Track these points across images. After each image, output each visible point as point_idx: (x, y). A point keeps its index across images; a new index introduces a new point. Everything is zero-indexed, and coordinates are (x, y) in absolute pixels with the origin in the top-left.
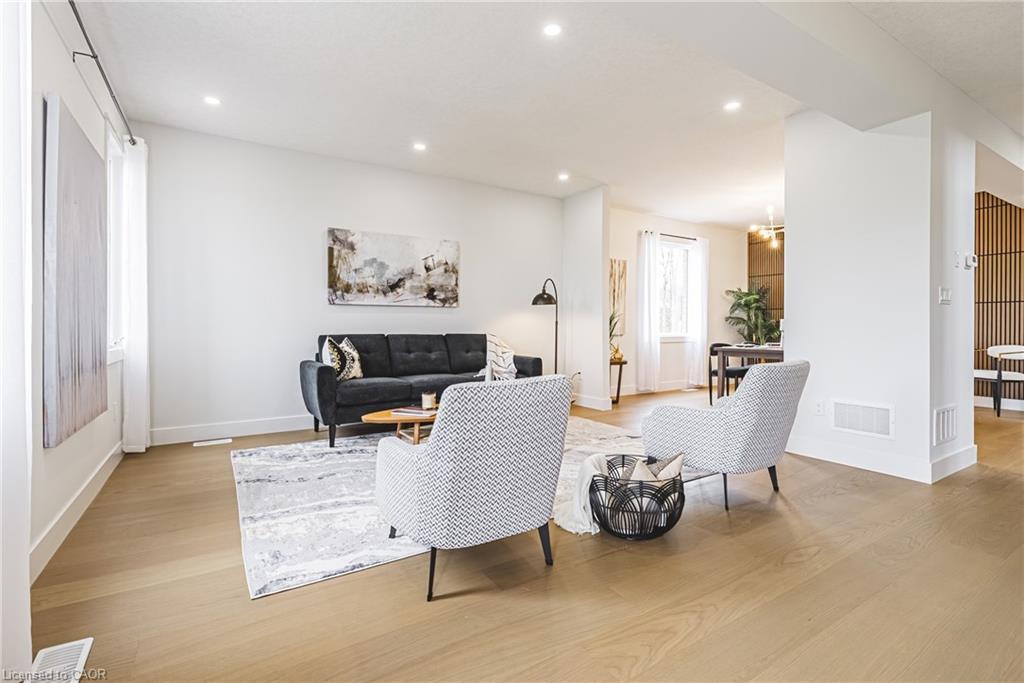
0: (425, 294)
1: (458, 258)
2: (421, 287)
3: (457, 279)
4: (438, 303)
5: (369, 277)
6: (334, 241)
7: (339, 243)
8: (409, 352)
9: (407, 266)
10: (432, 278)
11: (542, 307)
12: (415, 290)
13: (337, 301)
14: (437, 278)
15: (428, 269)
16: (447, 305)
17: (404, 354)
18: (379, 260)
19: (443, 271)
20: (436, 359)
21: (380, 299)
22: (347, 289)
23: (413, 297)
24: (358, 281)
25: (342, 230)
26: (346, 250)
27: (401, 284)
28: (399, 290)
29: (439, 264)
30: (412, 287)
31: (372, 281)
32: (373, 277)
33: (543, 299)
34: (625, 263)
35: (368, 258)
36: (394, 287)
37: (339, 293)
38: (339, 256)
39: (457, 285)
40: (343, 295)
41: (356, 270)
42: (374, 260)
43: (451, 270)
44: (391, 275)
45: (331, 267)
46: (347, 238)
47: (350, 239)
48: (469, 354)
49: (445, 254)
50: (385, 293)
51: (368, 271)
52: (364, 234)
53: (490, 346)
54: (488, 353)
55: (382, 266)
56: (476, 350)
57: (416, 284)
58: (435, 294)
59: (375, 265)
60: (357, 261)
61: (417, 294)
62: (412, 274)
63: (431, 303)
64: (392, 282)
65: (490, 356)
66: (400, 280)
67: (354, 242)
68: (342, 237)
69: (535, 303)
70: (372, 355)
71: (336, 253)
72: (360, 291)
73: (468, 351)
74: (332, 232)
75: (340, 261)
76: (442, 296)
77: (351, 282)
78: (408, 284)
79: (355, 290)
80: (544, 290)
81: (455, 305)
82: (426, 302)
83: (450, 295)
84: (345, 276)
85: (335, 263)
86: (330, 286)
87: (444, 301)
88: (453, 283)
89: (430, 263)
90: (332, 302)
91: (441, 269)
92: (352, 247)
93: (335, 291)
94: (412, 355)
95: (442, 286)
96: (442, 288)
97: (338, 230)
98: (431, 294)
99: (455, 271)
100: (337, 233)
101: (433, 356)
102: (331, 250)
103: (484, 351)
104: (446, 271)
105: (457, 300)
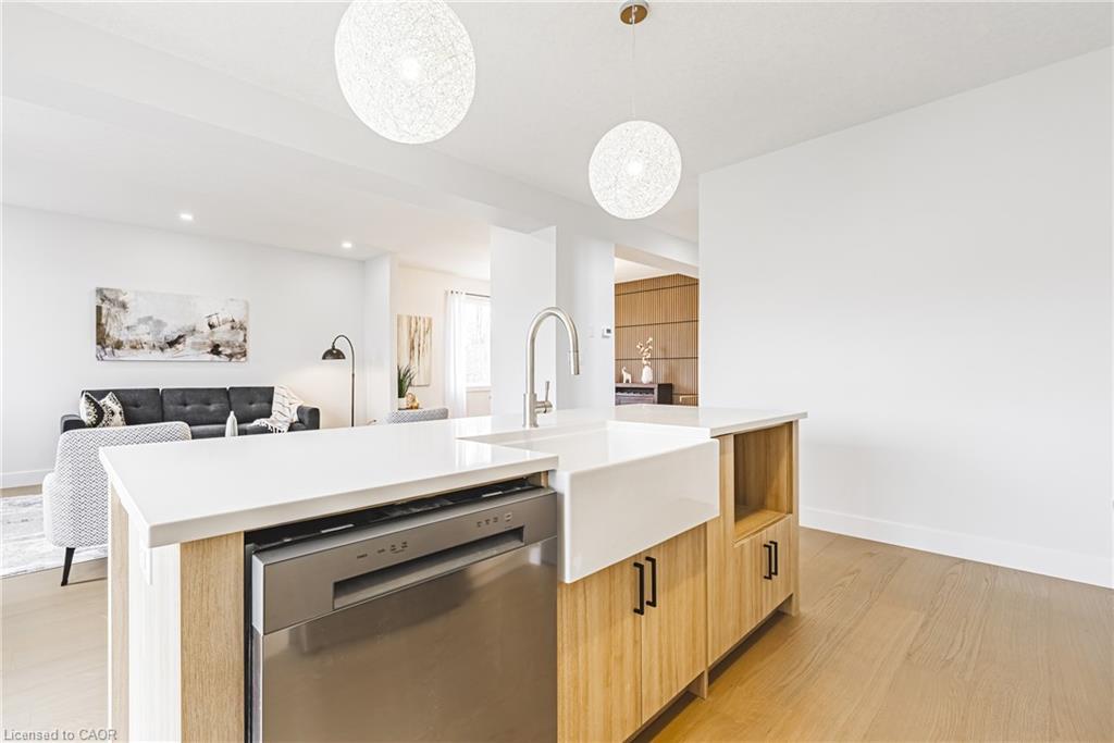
0: (209, 350)
1: (247, 316)
2: (204, 343)
3: (245, 335)
4: (223, 358)
5: (143, 333)
6: (103, 301)
7: (107, 303)
8: (185, 405)
9: (189, 323)
10: (216, 335)
11: (330, 362)
12: (197, 346)
13: (106, 357)
14: (222, 335)
15: (211, 326)
16: (233, 360)
17: (180, 407)
18: (155, 318)
19: (229, 328)
20: (215, 411)
21: (157, 355)
22: (119, 345)
23: (196, 352)
24: (131, 338)
25: (112, 290)
26: (117, 309)
27: (182, 340)
28: (179, 346)
29: (225, 322)
30: (194, 344)
31: (146, 338)
32: (149, 334)
33: (334, 354)
34: (430, 320)
35: (142, 316)
36: (171, 344)
37: (108, 350)
38: (108, 315)
39: (245, 341)
40: (113, 352)
41: (128, 328)
42: (150, 318)
43: (238, 327)
44: (170, 332)
45: (99, 324)
46: (117, 297)
47: (121, 299)
48: (253, 406)
49: (231, 312)
50: (162, 349)
51: (143, 328)
52: (137, 293)
53: (276, 398)
54: (274, 404)
55: (159, 323)
56: (261, 402)
57: (197, 340)
58: (220, 349)
59: (151, 323)
60: (129, 319)
61: (199, 349)
62: (193, 331)
63: (216, 358)
64: (170, 339)
65: (275, 407)
66: (180, 337)
67: (126, 301)
68: (111, 297)
69: (324, 358)
70: (142, 408)
71: (104, 312)
72: (134, 347)
73: (251, 403)
74: (100, 291)
75: (109, 320)
76: (228, 351)
77: (121, 339)
78: (189, 340)
79: (127, 347)
80: (333, 347)
81: (243, 359)
82: (209, 357)
83: (237, 350)
84: (114, 332)
85: (103, 321)
86: (98, 344)
87: (231, 356)
88: (241, 339)
89: (214, 320)
90: (100, 358)
91: (228, 326)
92: (124, 306)
93: (103, 348)
94: (188, 408)
95: (228, 342)
96: (228, 344)
97: (107, 289)
98: (215, 350)
99: (243, 328)
100: (105, 292)
101: (212, 408)
102: (99, 309)
103: (270, 402)
104: (233, 328)
105: (245, 355)
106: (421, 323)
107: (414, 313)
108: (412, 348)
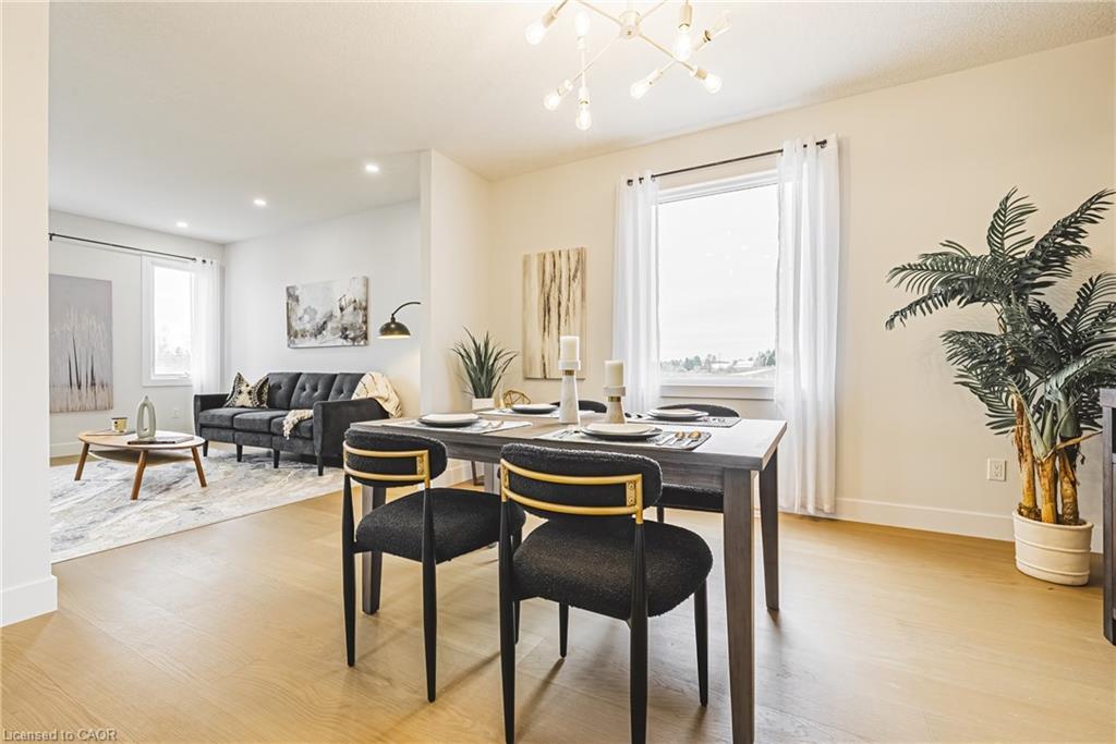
0: (341, 334)
1: (366, 293)
2: (337, 328)
4: (350, 343)
5: (306, 323)
6: (289, 297)
7: (291, 298)
9: (327, 309)
10: (345, 318)
12: (334, 331)
13: (291, 346)
14: (349, 317)
15: (342, 309)
16: (356, 344)
18: (312, 307)
21: (313, 342)
22: (296, 335)
23: (333, 337)
24: (302, 327)
25: (292, 287)
26: (295, 303)
27: (325, 326)
28: (324, 332)
29: (350, 304)
30: (332, 328)
31: (308, 327)
32: (309, 322)
33: (392, 328)
34: (581, 254)
35: (305, 307)
36: (320, 330)
37: (292, 338)
39: (365, 322)
40: (294, 341)
41: (300, 319)
42: (309, 308)
43: (359, 307)
44: (319, 320)
45: (288, 318)
46: (295, 293)
49: (355, 293)
50: (315, 336)
51: (306, 318)
52: (303, 286)
55: (314, 312)
57: (335, 325)
58: (347, 333)
59: (310, 312)
60: (300, 311)
61: (336, 334)
62: (331, 316)
63: (345, 342)
64: (320, 326)
66: (325, 323)
67: (298, 295)
68: (292, 293)
71: (290, 307)
72: (302, 336)
74: (288, 289)
75: (292, 313)
76: (352, 335)
77: (298, 328)
78: (329, 325)
79: (299, 335)
80: (393, 319)
81: (363, 343)
82: (341, 342)
83: (358, 333)
84: (294, 324)
85: (289, 314)
86: (288, 334)
87: (354, 339)
88: (361, 320)
89: (344, 303)
90: (288, 346)
91: (351, 308)
92: (297, 300)
93: (290, 338)
95: (352, 325)
96: (352, 327)
97: (290, 287)
98: (345, 334)
99: (362, 307)
100: (290, 290)
102: (288, 304)
104: (355, 309)
105: (366, 338)
106: (562, 263)
107: (548, 250)
108: (547, 310)
